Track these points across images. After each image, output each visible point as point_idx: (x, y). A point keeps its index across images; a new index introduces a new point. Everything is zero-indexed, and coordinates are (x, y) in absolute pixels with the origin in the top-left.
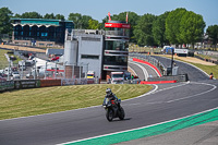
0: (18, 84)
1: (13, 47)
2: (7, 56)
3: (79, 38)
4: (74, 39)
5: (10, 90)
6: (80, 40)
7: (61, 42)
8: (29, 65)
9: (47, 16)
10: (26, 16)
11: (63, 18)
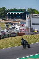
0: (9, 35)
1: (7, 22)
2: (5, 25)
3: (31, 17)
4: (29, 18)
5: (7, 37)
6: (32, 18)
7: (25, 19)
8: (13, 28)
9: (20, 10)
10: (12, 10)
11: (25, 10)
